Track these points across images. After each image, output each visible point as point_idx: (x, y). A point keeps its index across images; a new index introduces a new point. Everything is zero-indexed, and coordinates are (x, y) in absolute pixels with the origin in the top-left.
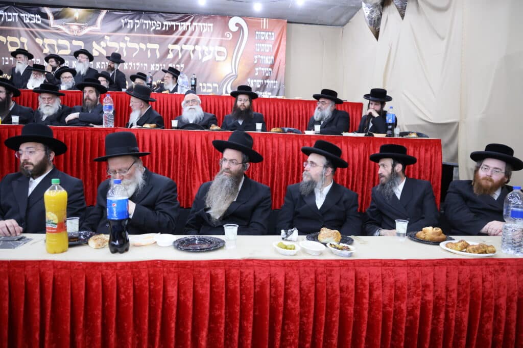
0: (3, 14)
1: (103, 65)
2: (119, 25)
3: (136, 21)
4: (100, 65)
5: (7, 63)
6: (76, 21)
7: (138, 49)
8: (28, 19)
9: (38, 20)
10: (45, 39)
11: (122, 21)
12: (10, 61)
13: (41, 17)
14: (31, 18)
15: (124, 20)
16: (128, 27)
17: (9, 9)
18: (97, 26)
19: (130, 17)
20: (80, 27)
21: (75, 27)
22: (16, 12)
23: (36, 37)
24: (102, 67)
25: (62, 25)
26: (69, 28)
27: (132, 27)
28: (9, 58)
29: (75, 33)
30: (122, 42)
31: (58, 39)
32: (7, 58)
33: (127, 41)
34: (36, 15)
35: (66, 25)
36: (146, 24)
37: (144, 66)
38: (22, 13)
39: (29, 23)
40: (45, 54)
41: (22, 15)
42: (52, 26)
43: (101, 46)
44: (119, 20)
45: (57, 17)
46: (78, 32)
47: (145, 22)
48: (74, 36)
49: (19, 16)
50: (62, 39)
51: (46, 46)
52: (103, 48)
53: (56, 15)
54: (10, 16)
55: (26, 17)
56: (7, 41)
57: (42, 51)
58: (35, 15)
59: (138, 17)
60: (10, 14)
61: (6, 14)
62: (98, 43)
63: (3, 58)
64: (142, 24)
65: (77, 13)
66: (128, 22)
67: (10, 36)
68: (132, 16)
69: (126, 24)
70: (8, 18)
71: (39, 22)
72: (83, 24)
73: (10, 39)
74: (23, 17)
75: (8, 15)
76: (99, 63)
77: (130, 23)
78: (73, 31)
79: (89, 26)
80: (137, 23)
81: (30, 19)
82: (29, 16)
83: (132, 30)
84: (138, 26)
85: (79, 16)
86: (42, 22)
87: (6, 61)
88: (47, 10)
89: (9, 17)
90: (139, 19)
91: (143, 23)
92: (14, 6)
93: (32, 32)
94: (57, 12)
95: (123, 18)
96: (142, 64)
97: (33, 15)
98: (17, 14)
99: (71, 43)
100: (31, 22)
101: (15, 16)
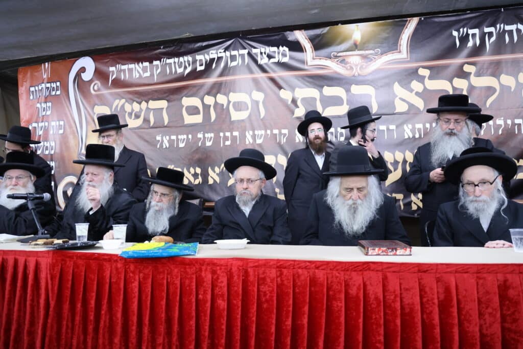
0: (223, 55)
1: (419, 130)
2: (448, 43)
3: (487, 30)
4: (413, 131)
5: (228, 143)
6: (356, 47)
7: (498, 88)
8: (265, 56)
9: (284, 55)
10: (297, 90)
11: (455, 33)
12: (234, 139)
13: (290, 50)
14: (272, 54)
15: (458, 31)
16: (470, 44)
17: (233, 45)
18: (400, 52)
19: (473, 22)
20: (364, 57)
21: (354, 59)
22: (245, 49)
23: (280, 88)
24: (417, 136)
25: (330, 58)
26: (343, 61)
27: (478, 44)
28: (232, 134)
29: (356, 72)
30: (459, 77)
31: (322, 87)
32: (228, 134)
33: (470, 73)
34: (281, 47)
35: (336, 57)
36: (511, 32)
37: (514, 124)
38: (255, 48)
39: (266, 64)
40: (298, 118)
41: (254, 51)
42: (309, 63)
43: (411, 91)
44: (447, 33)
45: (319, 44)
46: (361, 68)
47: (508, 28)
48: (354, 76)
49: (249, 54)
50: (328, 86)
51: (299, 103)
52: (417, 94)
53: (317, 41)
54: (235, 56)
55: (261, 53)
56: (229, 102)
57: (293, 113)
58: (278, 48)
59: (489, 20)
60: (234, 53)
61: (228, 53)
62: (406, 85)
63: (222, 134)
64: (501, 35)
65: (357, 32)
66: (468, 35)
67: (234, 92)
68: (477, 21)
69: (464, 39)
70: (232, 61)
71: (285, 60)
72: (371, 52)
73: (234, 97)
74: (256, 54)
75: (231, 55)
76: (410, 126)
77: (474, 35)
78: (352, 68)
79: (382, 54)
80: (490, 34)
81: (270, 57)
82: (267, 51)
83: (478, 51)
84: (493, 39)
85: (362, 38)
86: (291, 58)
87: (226, 138)
88: (300, 36)
89: (233, 58)
90: (493, 25)
91: (504, 31)
92: (241, 38)
93: (273, 80)
94: (318, 36)
95: (457, 27)
96: (509, 122)
97: (275, 49)
98: (245, 52)
99: (348, 91)
100: (272, 60)
101: (242, 56)
